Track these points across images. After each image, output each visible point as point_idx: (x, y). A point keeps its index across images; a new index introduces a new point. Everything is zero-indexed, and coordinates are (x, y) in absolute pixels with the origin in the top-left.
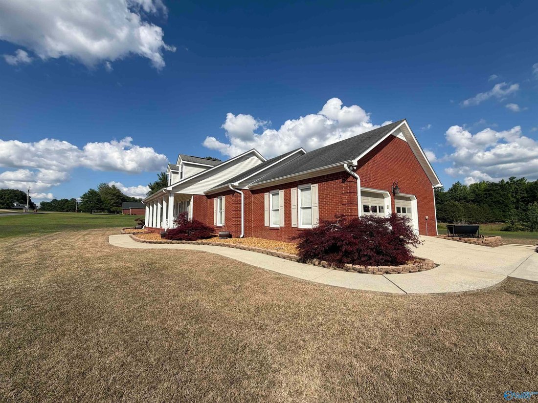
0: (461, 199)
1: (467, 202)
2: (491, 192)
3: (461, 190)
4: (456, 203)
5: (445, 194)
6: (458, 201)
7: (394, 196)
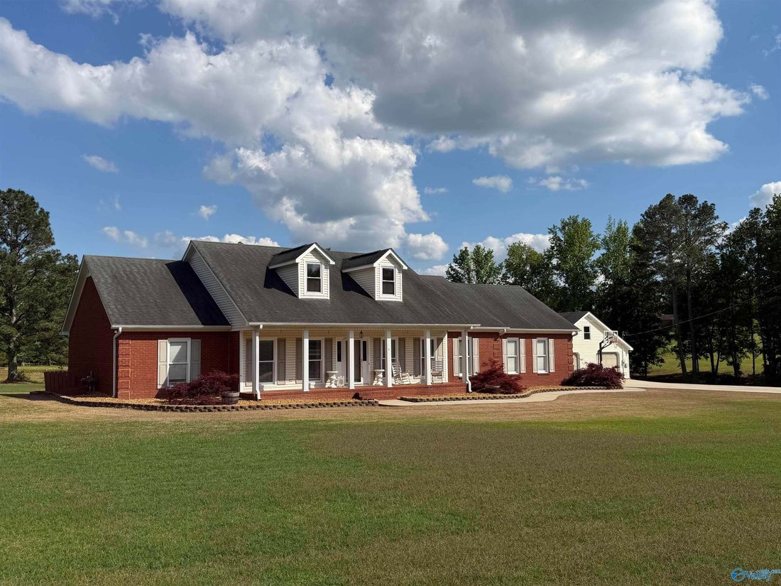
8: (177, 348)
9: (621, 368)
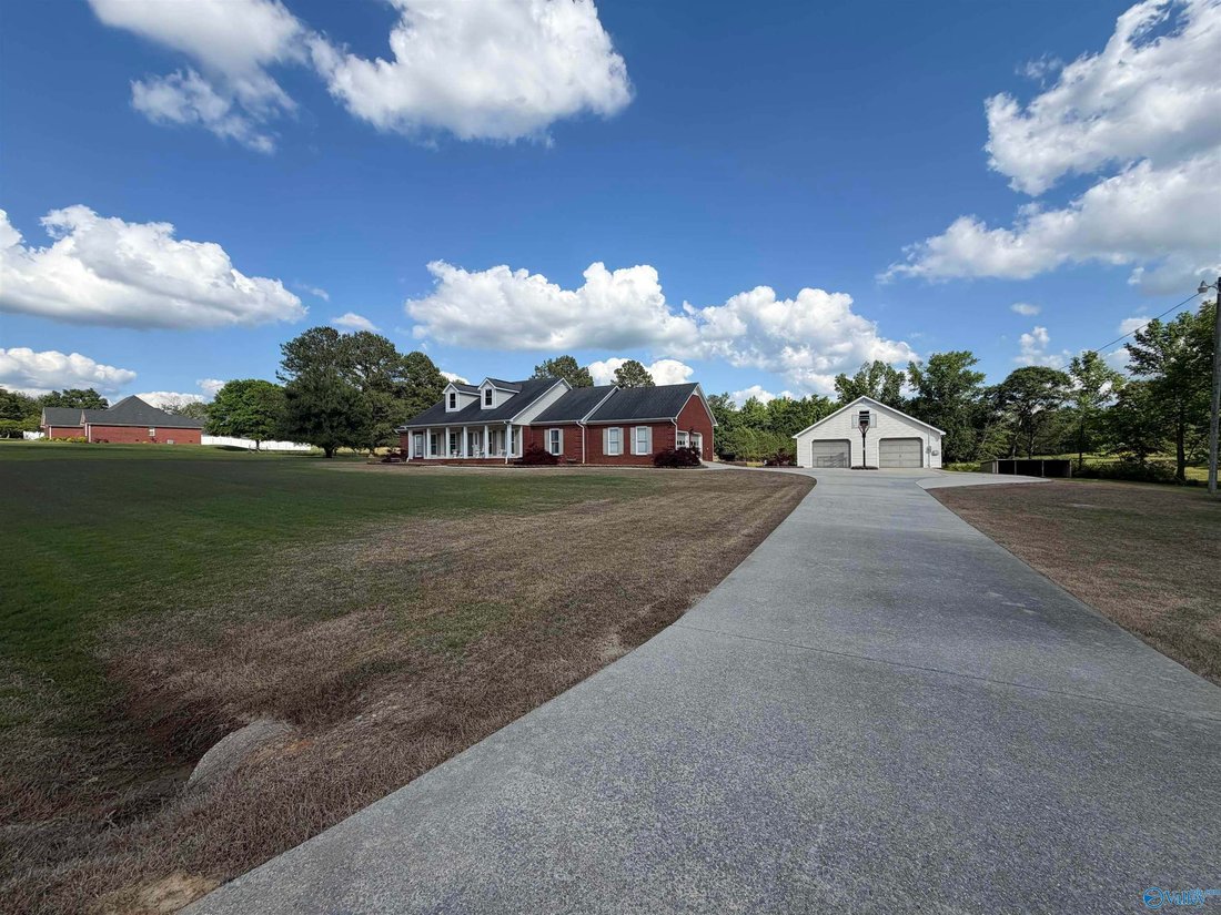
0: (755, 424)
1: (763, 429)
2: (791, 415)
3: (756, 411)
4: (749, 431)
5: (737, 415)
6: (752, 427)
7: (691, 434)
9: (925, 456)
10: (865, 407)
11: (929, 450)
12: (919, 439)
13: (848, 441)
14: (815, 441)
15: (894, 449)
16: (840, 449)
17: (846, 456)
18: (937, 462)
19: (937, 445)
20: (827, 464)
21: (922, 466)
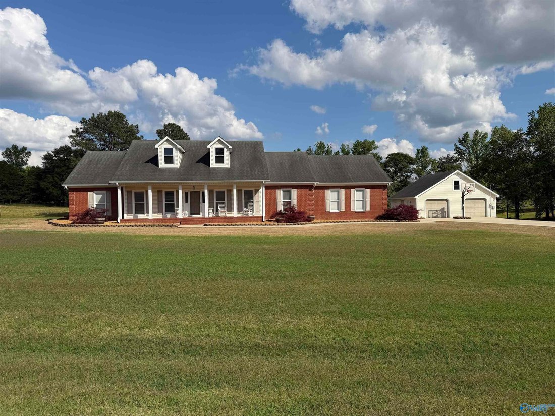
8: (100, 196)
9: (488, 209)
10: (457, 179)
11: (490, 206)
12: (485, 199)
13: (447, 200)
14: (428, 200)
15: (472, 205)
16: (443, 205)
17: (446, 210)
18: (494, 212)
19: (494, 203)
20: (434, 215)
21: (486, 216)
